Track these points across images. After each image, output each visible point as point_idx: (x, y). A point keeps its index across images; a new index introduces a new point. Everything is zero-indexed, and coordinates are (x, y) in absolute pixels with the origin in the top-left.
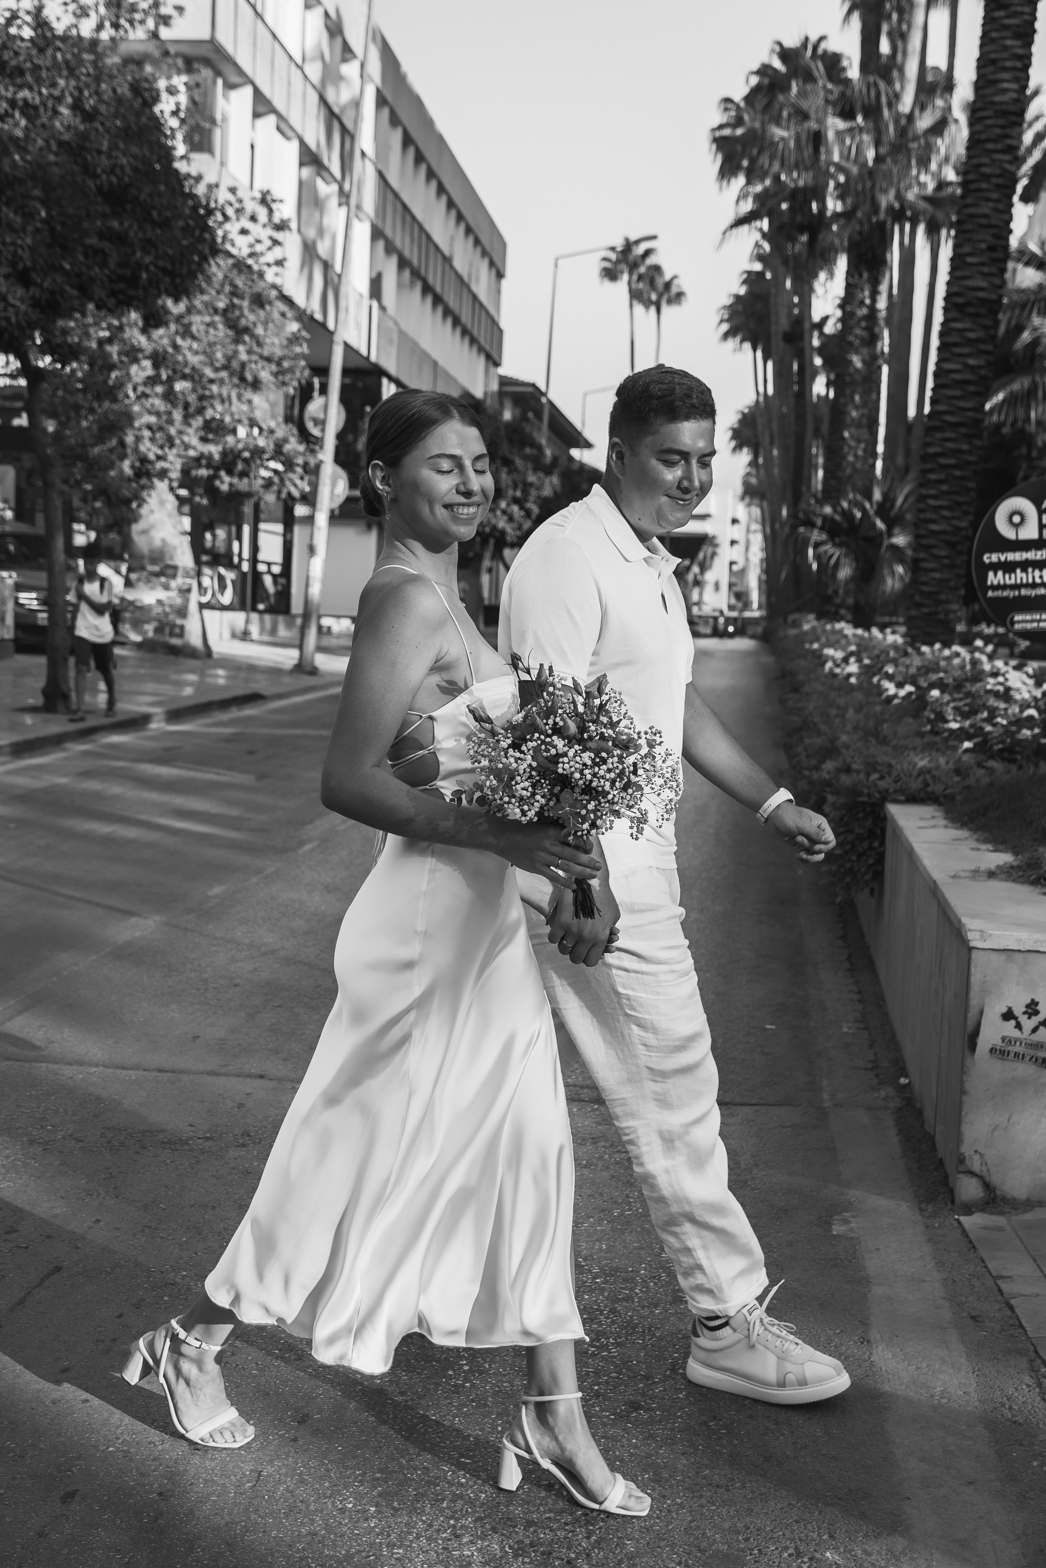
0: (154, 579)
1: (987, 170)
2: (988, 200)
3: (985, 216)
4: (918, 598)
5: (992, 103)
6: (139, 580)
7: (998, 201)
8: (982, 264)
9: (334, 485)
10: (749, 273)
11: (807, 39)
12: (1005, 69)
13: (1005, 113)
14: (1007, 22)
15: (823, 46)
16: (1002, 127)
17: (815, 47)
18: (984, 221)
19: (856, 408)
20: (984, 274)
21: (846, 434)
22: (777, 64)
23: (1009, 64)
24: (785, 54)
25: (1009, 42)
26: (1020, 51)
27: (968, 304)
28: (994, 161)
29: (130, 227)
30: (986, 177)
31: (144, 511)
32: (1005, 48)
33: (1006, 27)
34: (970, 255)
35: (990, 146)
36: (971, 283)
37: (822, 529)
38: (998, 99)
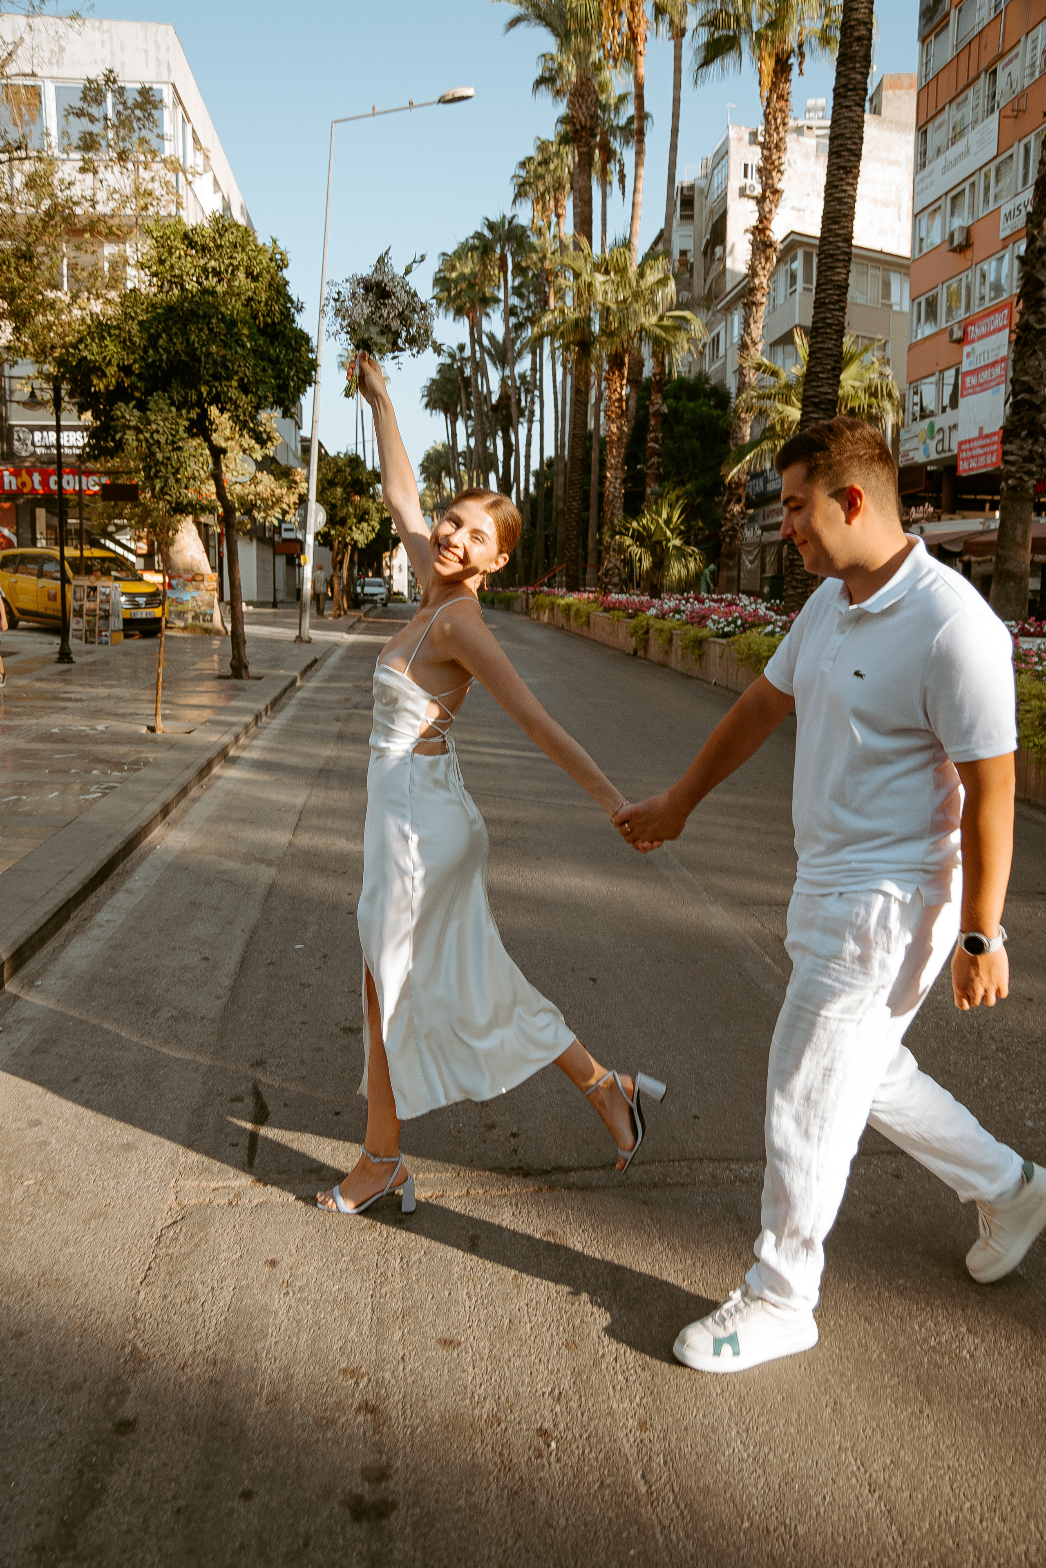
0: (189, 584)
1: (830, 321)
2: (831, 339)
3: (830, 349)
4: (794, 583)
5: (832, 281)
6: (178, 584)
7: (836, 340)
8: (828, 378)
9: (317, 517)
10: (443, 364)
11: (504, 216)
12: (839, 260)
13: (840, 287)
14: (840, 232)
15: (515, 221)
16: (838, 295)
17: (510, 223)
18: (829, 352)
19: (614, 457)
20: (829, 384)
21: (608, 474)
22: (486, 233)
23: (841, 257)
24: (491, 226)
25: (840, 244)
26: (847, 250)
27: (821, 402)
28: (834, 316)
29: (280, 352)
30: (830, 325)
31: (179, 536)
32: (839, 247)
33: (838, 235)
34: (821, 372)
35: (832, 307)
36: (822, 390)
37: (632, 537)
38: (835, 278)
